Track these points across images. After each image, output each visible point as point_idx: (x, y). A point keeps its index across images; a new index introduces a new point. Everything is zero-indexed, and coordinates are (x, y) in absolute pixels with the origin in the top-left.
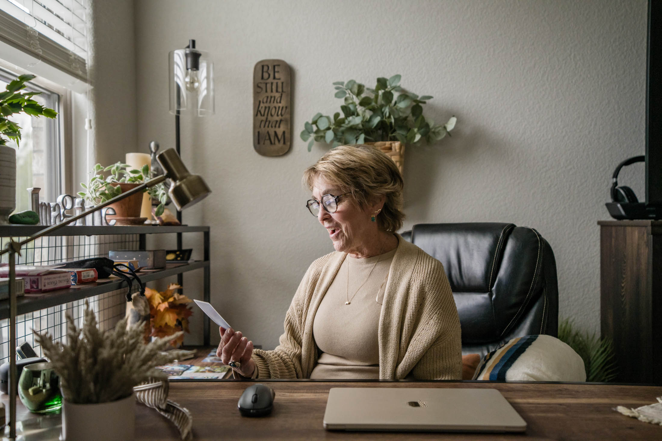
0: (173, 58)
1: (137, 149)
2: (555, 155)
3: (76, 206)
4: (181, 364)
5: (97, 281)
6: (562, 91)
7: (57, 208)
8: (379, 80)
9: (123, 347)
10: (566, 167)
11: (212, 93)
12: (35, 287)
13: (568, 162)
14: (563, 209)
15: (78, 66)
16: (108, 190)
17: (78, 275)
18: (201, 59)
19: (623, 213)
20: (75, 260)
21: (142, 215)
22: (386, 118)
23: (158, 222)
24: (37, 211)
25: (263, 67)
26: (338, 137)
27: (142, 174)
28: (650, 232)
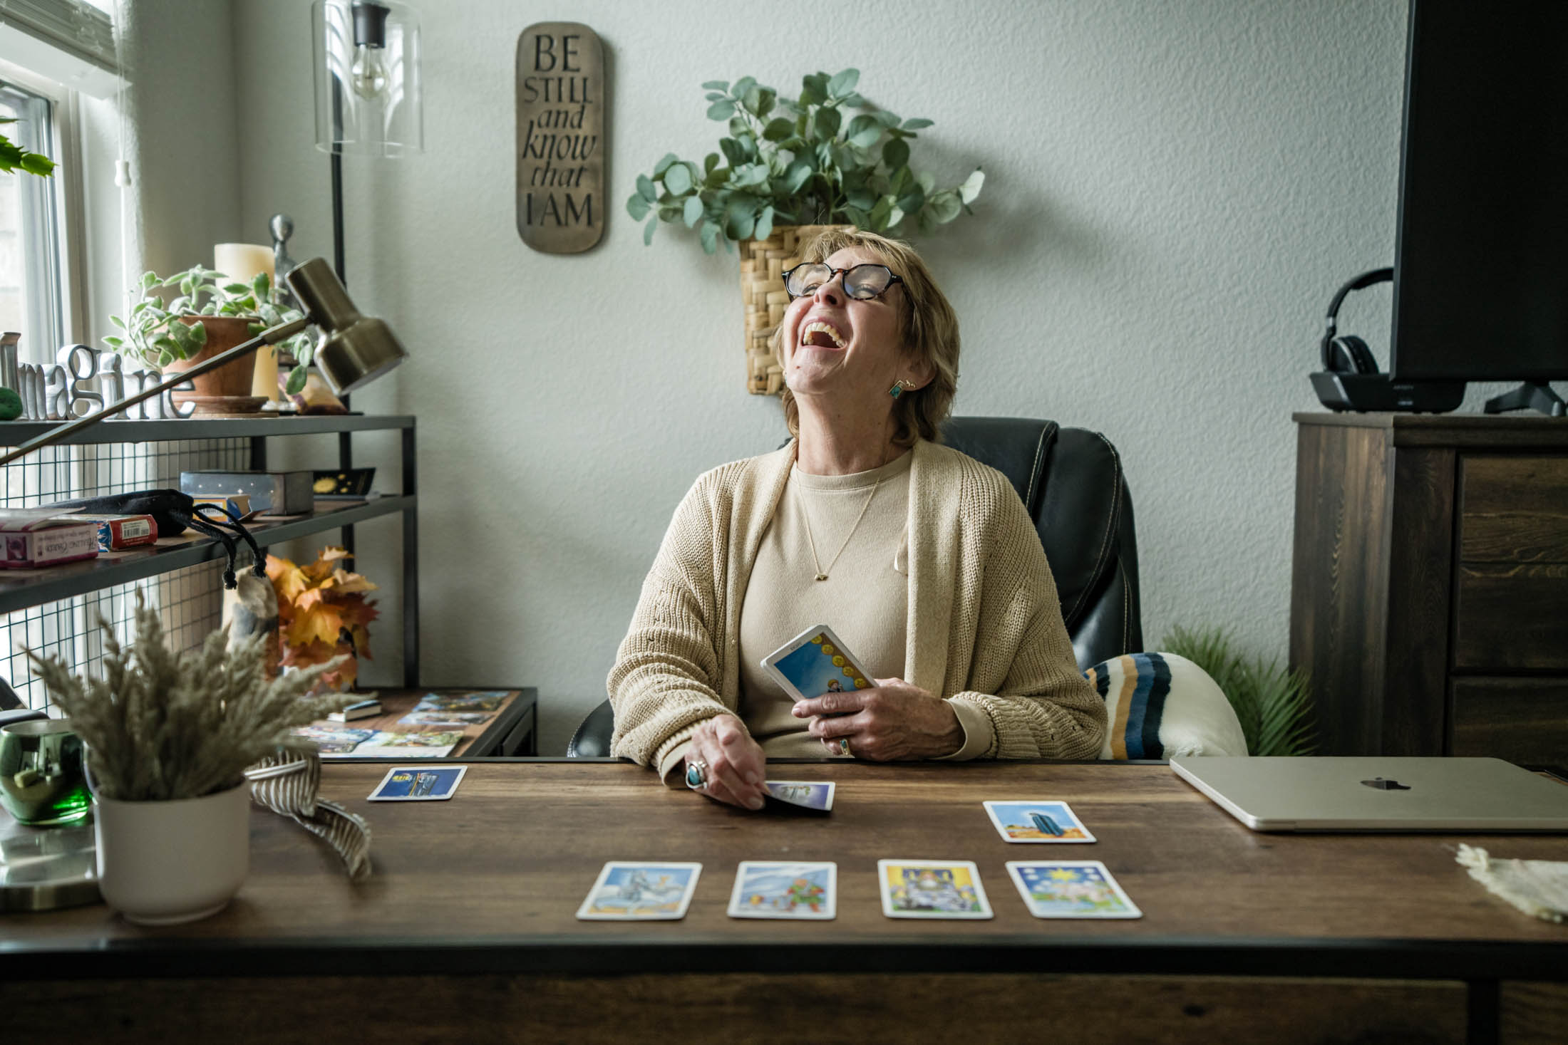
0: (323, 15)
1: (240, 236)
2: (1206, 263)
3: (102, 371)
4: (352, 729)
5: (155, 544)
6: (1226, 114)
7: (57, 376)
8: (808, 82)
9: (221, 686)
10: (1229, 290)
11: (416, 98)
12: (19, 557)
13: (1235, 277)
14: (1220, 385)
15: (93, 32)
16: (176, 332)
17: (114, 530)
18: (389, 21)
19: (1344, 395)
20: (103, 493)
21: (257, 391)
22: (824, 171)
23: (294, 405)
24: (13, 387)
25: (538, 39)
26: (716, 212)
27: (253, 294)
28: (1391, 440)
